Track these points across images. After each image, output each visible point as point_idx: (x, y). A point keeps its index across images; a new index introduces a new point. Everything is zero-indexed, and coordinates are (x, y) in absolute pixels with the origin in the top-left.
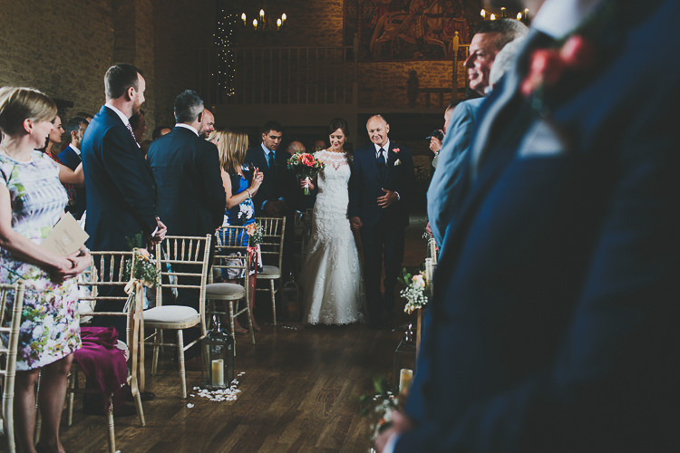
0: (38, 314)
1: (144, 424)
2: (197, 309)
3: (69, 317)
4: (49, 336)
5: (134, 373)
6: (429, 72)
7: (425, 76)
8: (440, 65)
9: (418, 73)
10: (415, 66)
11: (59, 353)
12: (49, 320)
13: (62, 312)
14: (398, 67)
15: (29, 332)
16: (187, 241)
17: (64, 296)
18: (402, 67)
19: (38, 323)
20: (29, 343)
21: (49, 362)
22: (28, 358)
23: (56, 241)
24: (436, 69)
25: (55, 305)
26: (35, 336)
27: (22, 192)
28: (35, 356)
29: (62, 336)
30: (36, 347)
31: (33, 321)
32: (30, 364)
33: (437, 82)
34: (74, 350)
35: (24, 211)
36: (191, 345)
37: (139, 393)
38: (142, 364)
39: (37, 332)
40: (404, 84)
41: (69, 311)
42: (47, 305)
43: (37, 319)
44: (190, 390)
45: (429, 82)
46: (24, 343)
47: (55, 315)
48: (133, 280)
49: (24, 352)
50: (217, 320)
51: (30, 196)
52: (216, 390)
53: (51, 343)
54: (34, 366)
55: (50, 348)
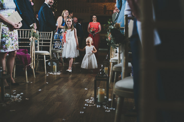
0: (7, 37)
1: (35, 78)
2: (49, 51)
3: (16, 40)
4: (10, 44)
5: (32, 63)
6: (109, 6)
7: (108, 7)
8: (112, 4)
9: (106, 6)
10: (106, 4)
11: (13, 49)
12: (10, 39)
13: (14, 38)
14: (101, 4)
15: (5, 41)
16: (46, 33)
17: (14, 34)
18: (102, 4)
19: (7, 39)
20: (5, 45)
21: (10, 51)
22: (4, 49)
23: (12, 18)
24: (111, 5)
25: (12, 35)
26: (6, 43)
27: (3, 2)
28: (6, 49)
29: (14, 45)
30: (6, 46)
31: (6, 38)
32: (5, 51)
33: (111, 8)
34: (17, 49)
35: (3, 8)
36: (47, 60)
37: (33, 69)
38: (34, 61)
39: (7, 42)
40: (103, 9)
41: (16, 38)
42: (10, 35)
43: (7, 38)
44: (47, 72)
45: (109, 8)
46: (3, 44)
47: (12, 38)
48: (32, 37)
49: (3, 47)
50: (54, 54)
51: (5, 4)
52: (54, 73)
53: (11, 46)
54: (6, 51)
55: (10, 47)
